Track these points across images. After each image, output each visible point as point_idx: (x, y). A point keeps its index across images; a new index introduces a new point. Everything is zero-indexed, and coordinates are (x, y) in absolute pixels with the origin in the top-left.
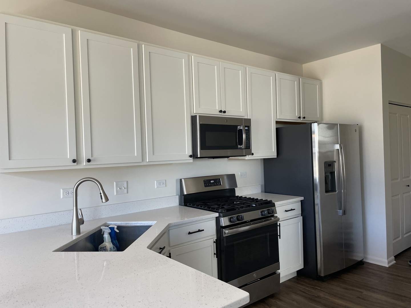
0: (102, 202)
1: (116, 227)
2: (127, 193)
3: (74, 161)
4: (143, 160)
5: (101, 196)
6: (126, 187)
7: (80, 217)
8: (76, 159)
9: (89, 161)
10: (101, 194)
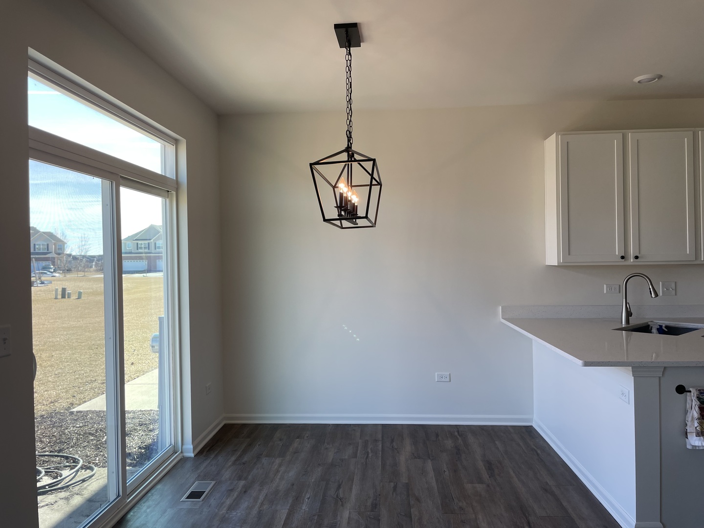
0: (652, 297)
1: (664, 325)
2: (676, 295)
3: (623, 257)
4: (697, 258)
5: (651, 291)
6: (674, 288)
7: (629, 310)
8: (624, 255)
9: (637, 257)
10: (650, 289)
